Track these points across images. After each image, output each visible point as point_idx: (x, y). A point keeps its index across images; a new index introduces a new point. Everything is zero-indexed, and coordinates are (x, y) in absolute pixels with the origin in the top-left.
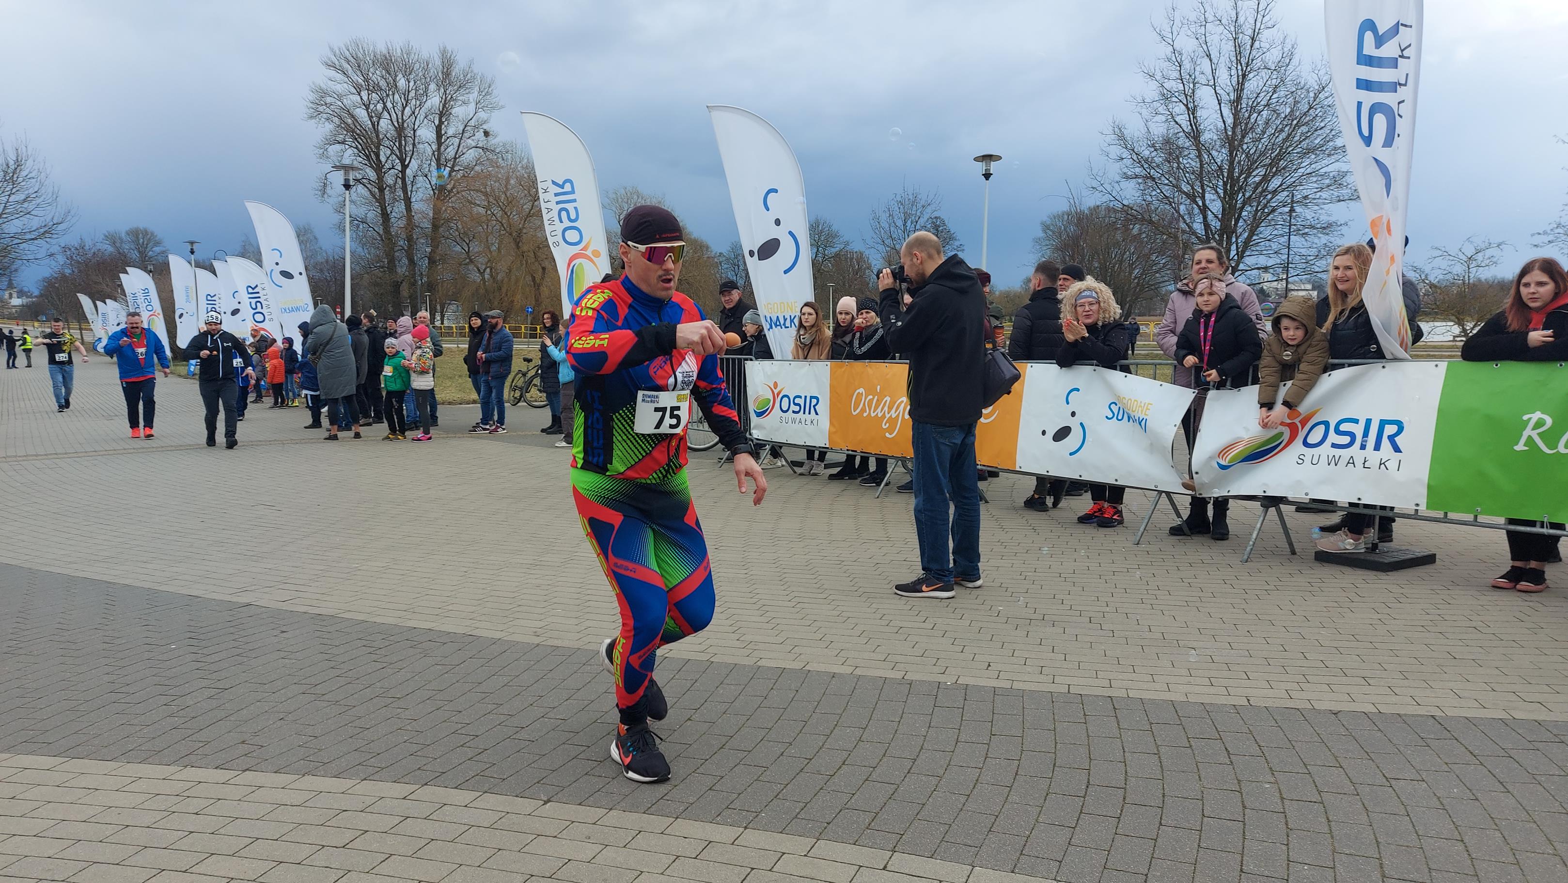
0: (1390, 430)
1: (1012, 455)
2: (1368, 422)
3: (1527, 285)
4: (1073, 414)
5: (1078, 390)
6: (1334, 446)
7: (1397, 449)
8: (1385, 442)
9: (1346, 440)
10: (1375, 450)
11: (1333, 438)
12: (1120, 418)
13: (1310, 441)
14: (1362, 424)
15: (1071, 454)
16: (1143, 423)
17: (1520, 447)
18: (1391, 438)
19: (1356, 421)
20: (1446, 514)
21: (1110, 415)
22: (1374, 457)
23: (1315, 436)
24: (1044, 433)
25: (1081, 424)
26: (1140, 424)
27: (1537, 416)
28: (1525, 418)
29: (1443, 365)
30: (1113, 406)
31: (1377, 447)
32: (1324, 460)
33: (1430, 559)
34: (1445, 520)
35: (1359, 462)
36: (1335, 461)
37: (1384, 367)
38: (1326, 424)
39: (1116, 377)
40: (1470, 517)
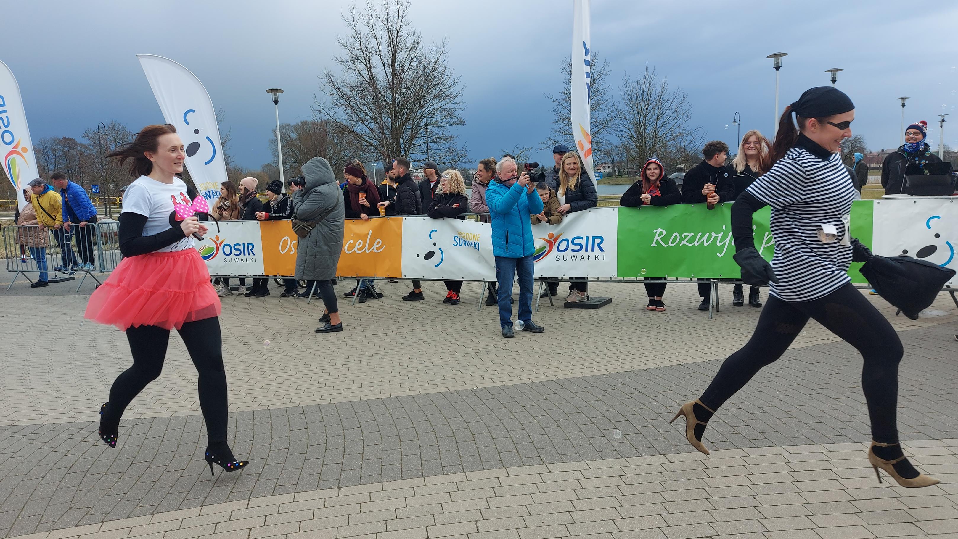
0: (597, 241)
1: (399, 269)
2: (587, 238)
3: (650, 169)
4: (435, 244)
5: (436, 231)
6: (573, 250)
7: (602, 250)
8: (596, 247)
9: (578, 247)
10: (592, 251)
11: (571, 247)
12: (460, 244)
13: (560, 249)
14: (584, 239)
15: (436, 266)
16: (477, 246)
17: (654, 245)
18: (599, 245)
19: (581, 238)
20: (624, 278)
21: (456, 244)
22: (592, 255)
23: (563, 246)
24: (418, 255)
25: (440, 249)
26: (475, 246)
27: (659, 230)
28: (655, 231)
29: (617, 209)
30: (456, 238)
31: (593, 250)
32: (569, 258)
33: (609, 301)
34: (624, 281)
35: (586, 258)
36: (574, 258)
37: (590, 211)
38: (567, 240)
39: (457, 223)
40: (634, 279)
